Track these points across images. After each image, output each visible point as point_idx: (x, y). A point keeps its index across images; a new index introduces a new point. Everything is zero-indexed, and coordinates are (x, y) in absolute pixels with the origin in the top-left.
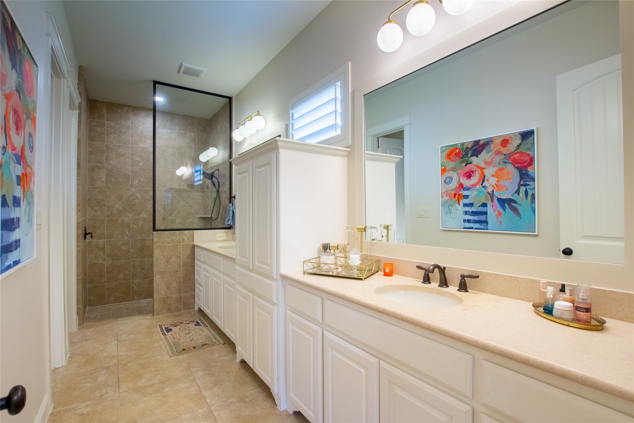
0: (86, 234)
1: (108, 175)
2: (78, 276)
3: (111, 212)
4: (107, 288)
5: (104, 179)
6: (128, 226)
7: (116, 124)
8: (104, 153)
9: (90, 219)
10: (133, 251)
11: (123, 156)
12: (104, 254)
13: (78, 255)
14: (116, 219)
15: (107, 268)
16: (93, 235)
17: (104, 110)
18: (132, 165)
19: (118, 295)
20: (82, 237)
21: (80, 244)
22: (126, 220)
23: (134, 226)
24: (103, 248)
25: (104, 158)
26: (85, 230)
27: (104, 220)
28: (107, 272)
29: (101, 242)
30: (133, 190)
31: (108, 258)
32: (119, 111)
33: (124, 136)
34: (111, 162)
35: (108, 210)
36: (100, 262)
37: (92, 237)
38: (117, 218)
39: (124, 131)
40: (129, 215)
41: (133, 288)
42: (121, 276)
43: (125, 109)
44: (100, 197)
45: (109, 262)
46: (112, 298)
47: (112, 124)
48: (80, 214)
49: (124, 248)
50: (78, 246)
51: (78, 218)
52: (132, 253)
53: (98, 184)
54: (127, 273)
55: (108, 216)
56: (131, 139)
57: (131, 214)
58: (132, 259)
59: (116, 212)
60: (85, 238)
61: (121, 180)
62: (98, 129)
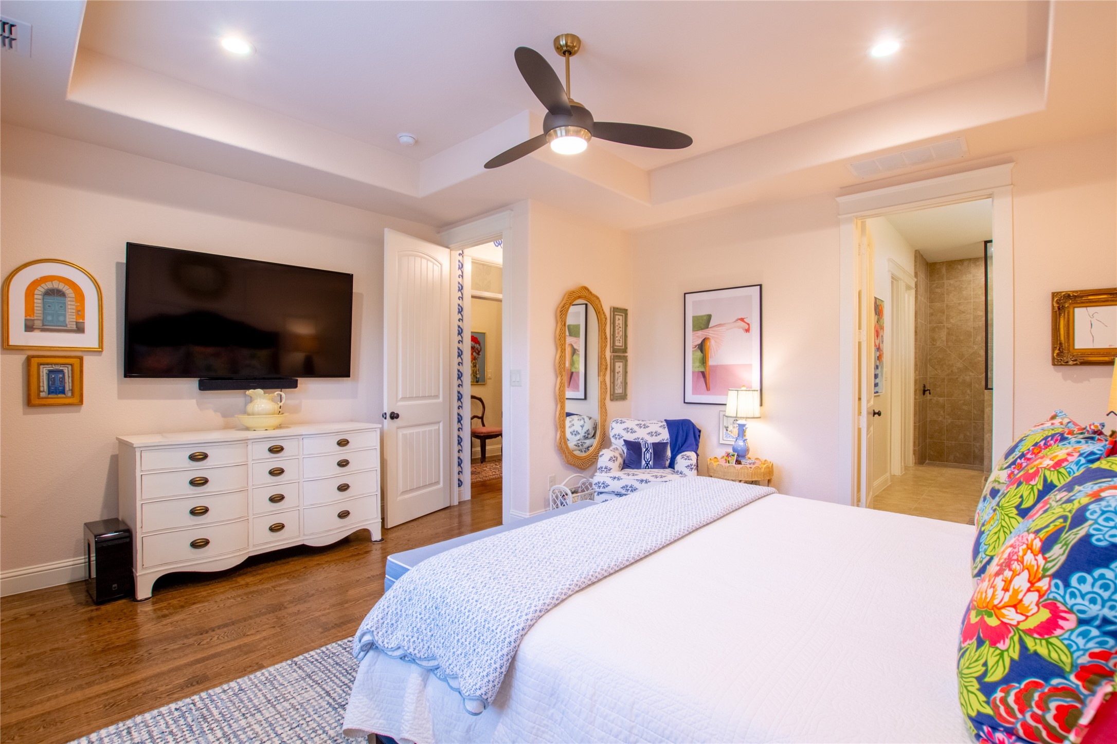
0: (924, 391)
1: (949, 334)
2: (915, 423)
3: (952, 371)
4: (947, 446)
5: (944, 339)
6: (970, 385)
7: (956, 281)
8: (944, 313)
9: (931, 378)
10: (976, 412)
11: (963, 312)
12: (944, 412)
13: (915, 406)
14: (957, 378)
15: (947, 426)
16: (931, 392)
17: (944, 271)
18: (974, 321)
19: (958, 455)
20: (920, 393)
21: (917, 397)
22: (968, 378)
23: (977, 386)
24: (943, 407)
25: (944, 318)
26: (924, 387)
27: (944, 379)
28: (947, 430)
29: (941, 399)
30: (976, 347)
31: (948, 417)
32: (959, 267)
33: (964, 292)
34: (951, 320)
35: (948, 369)
36: (940, 419)
37: (930, 394)
38: (957, 376)
39: (964, 286)
40: (971, 374)
41: (974, 451)
42: (961, 436)
43: (966, 264)
44: (940, 356)
45: (949, 421)
46: (951, 457)
47: (952, 282)
48: (917, 372)
49: (965, 408)
50: (915, 399)
51: (916, 376)
52: (974, 414)
53: (938, 344)
54: (968, 434)
55: (948, 375)
56: (972, 293)
57: (973, 372)
58: (974, 420)
59: (956, 371)
60: (924, 394)
61: (962, 338)
62: (938, 290)
